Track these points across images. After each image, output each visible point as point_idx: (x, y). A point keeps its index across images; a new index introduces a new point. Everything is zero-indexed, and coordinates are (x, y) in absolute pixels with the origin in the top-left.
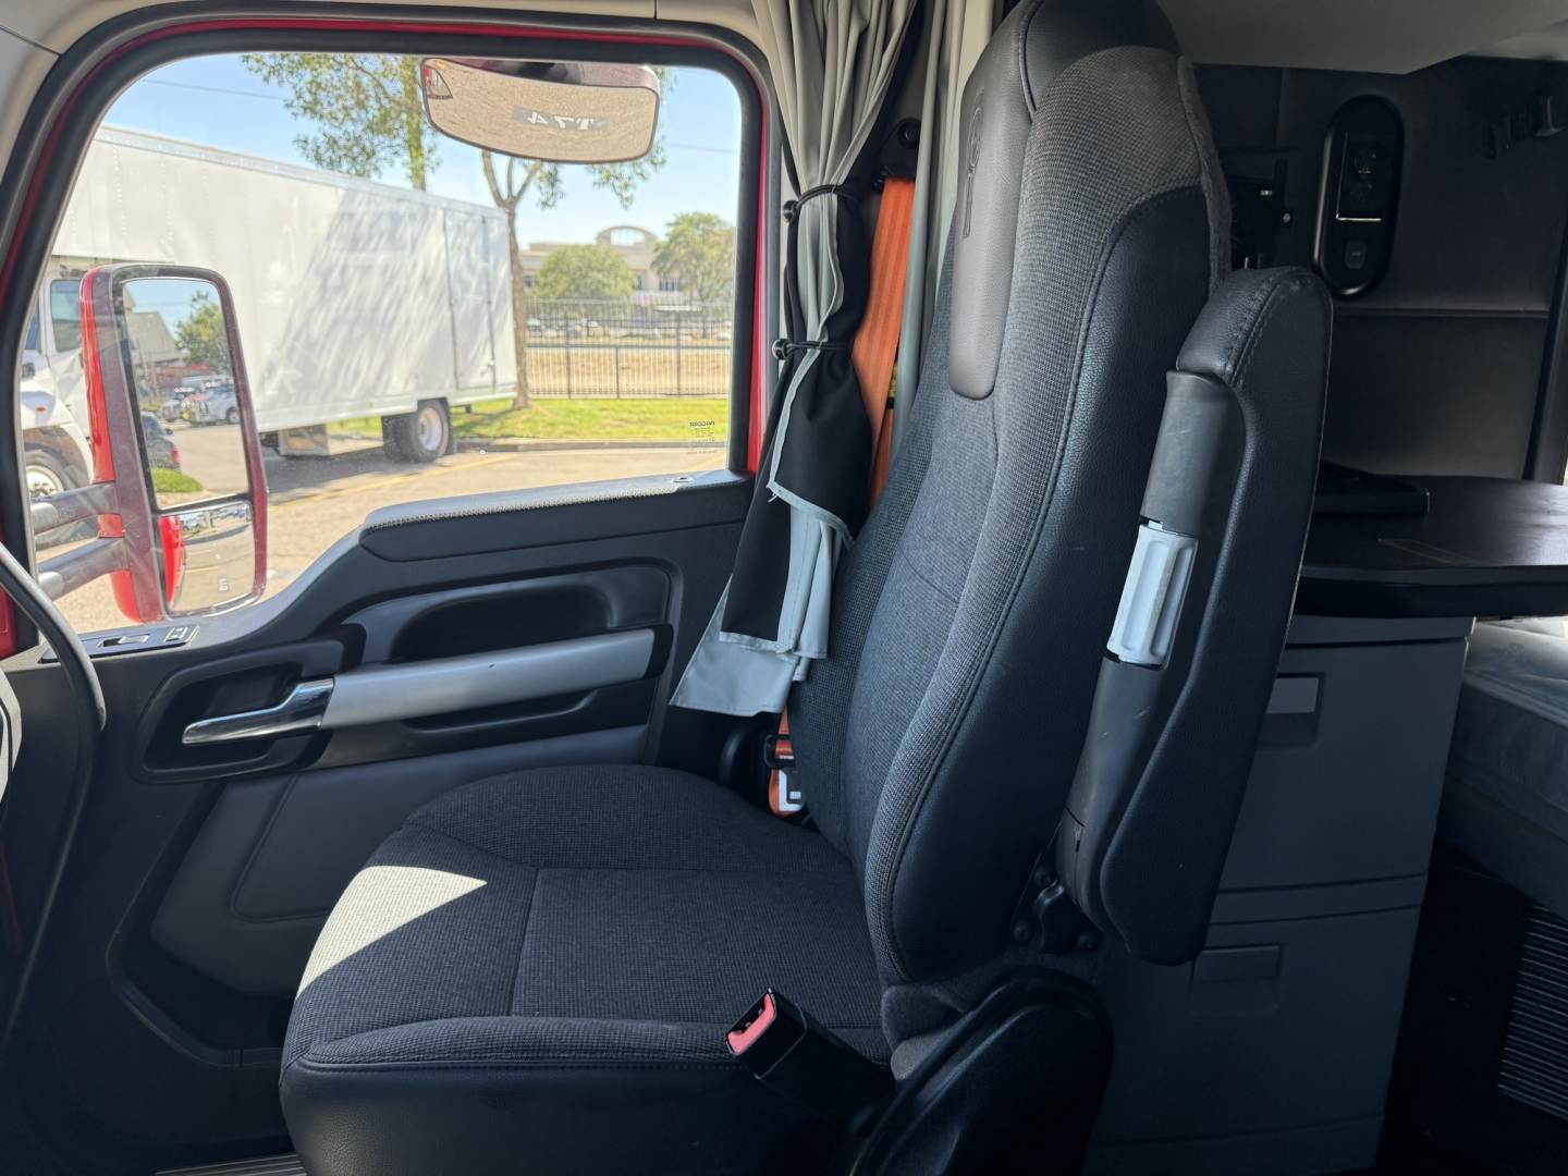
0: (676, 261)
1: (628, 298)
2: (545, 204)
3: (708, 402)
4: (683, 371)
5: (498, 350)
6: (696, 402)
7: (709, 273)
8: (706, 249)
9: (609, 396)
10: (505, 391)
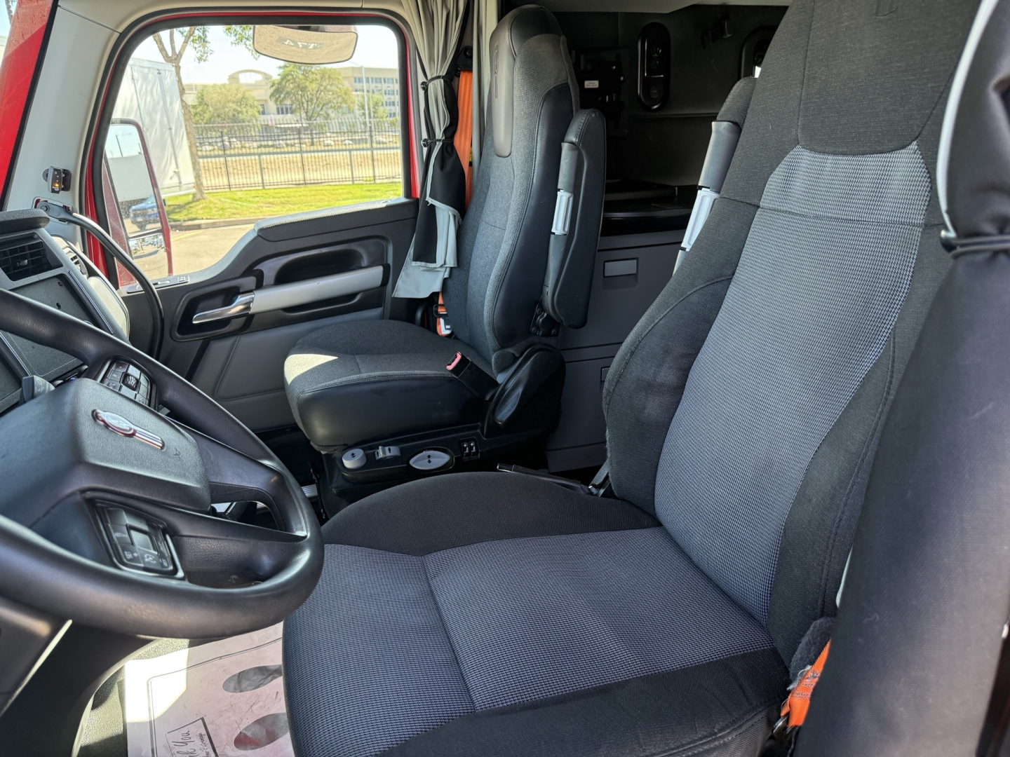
0: (287, 93)
1: (257, 120)
2: (200, 59)
3: (325, 187)
4: (306, 167)
5: (180, 160)
6: (318, 188)
7: (312, 99)
8: (307, 83)
9: (257, 188)
10: (189, 189)
